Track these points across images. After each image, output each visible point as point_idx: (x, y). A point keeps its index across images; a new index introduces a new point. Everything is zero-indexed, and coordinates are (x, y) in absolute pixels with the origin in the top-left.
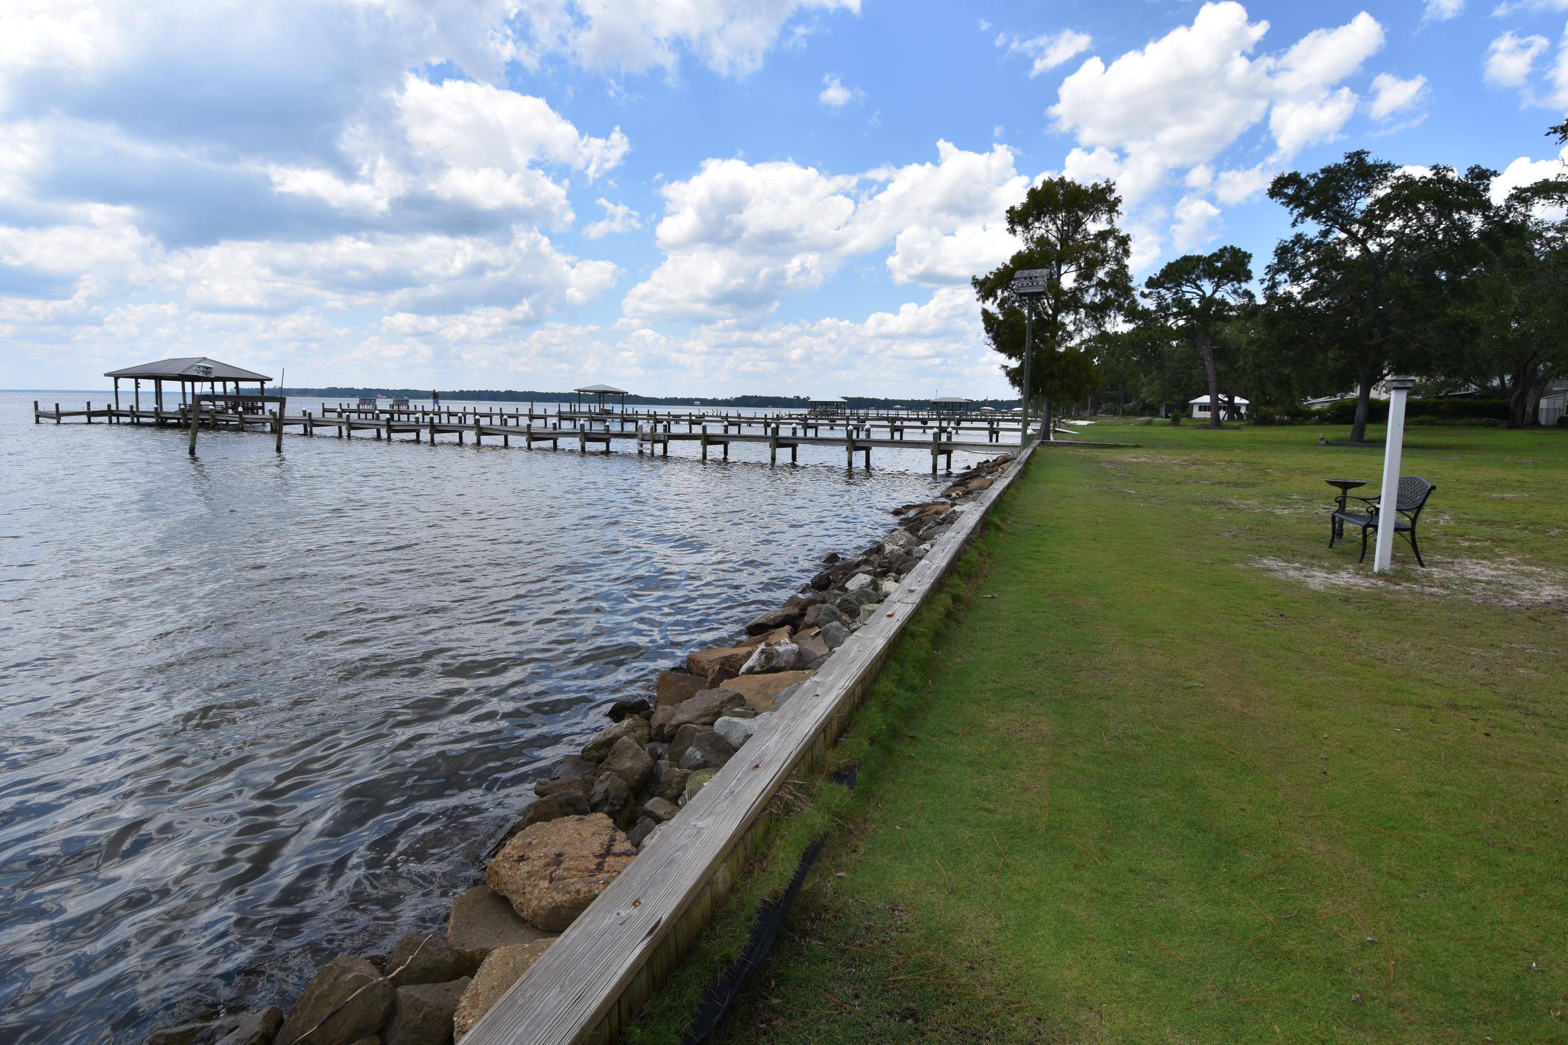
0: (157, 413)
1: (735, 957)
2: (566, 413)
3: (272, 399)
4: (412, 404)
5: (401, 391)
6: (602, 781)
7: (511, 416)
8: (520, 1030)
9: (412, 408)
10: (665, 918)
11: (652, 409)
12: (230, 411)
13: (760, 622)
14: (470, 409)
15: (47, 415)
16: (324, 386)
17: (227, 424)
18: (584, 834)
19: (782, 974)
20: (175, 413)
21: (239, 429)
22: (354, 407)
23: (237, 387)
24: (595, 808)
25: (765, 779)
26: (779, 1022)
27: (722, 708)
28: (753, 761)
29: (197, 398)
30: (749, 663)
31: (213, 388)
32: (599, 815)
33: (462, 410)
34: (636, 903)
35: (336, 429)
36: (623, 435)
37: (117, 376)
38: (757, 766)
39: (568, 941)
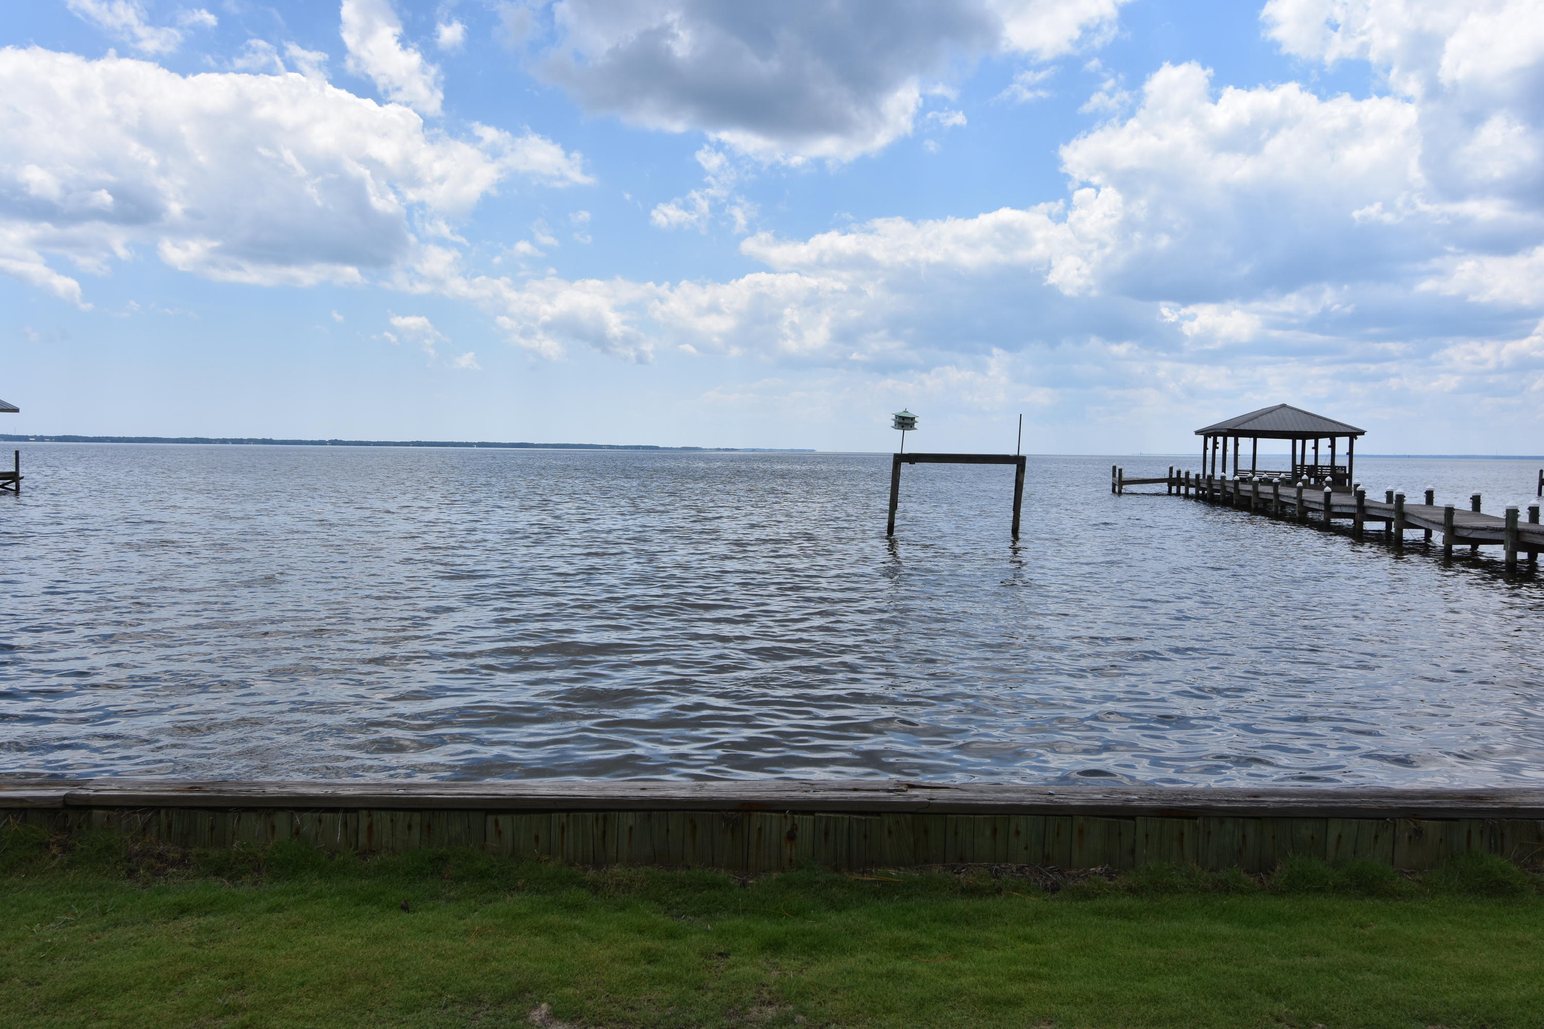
37: (1208, 433)
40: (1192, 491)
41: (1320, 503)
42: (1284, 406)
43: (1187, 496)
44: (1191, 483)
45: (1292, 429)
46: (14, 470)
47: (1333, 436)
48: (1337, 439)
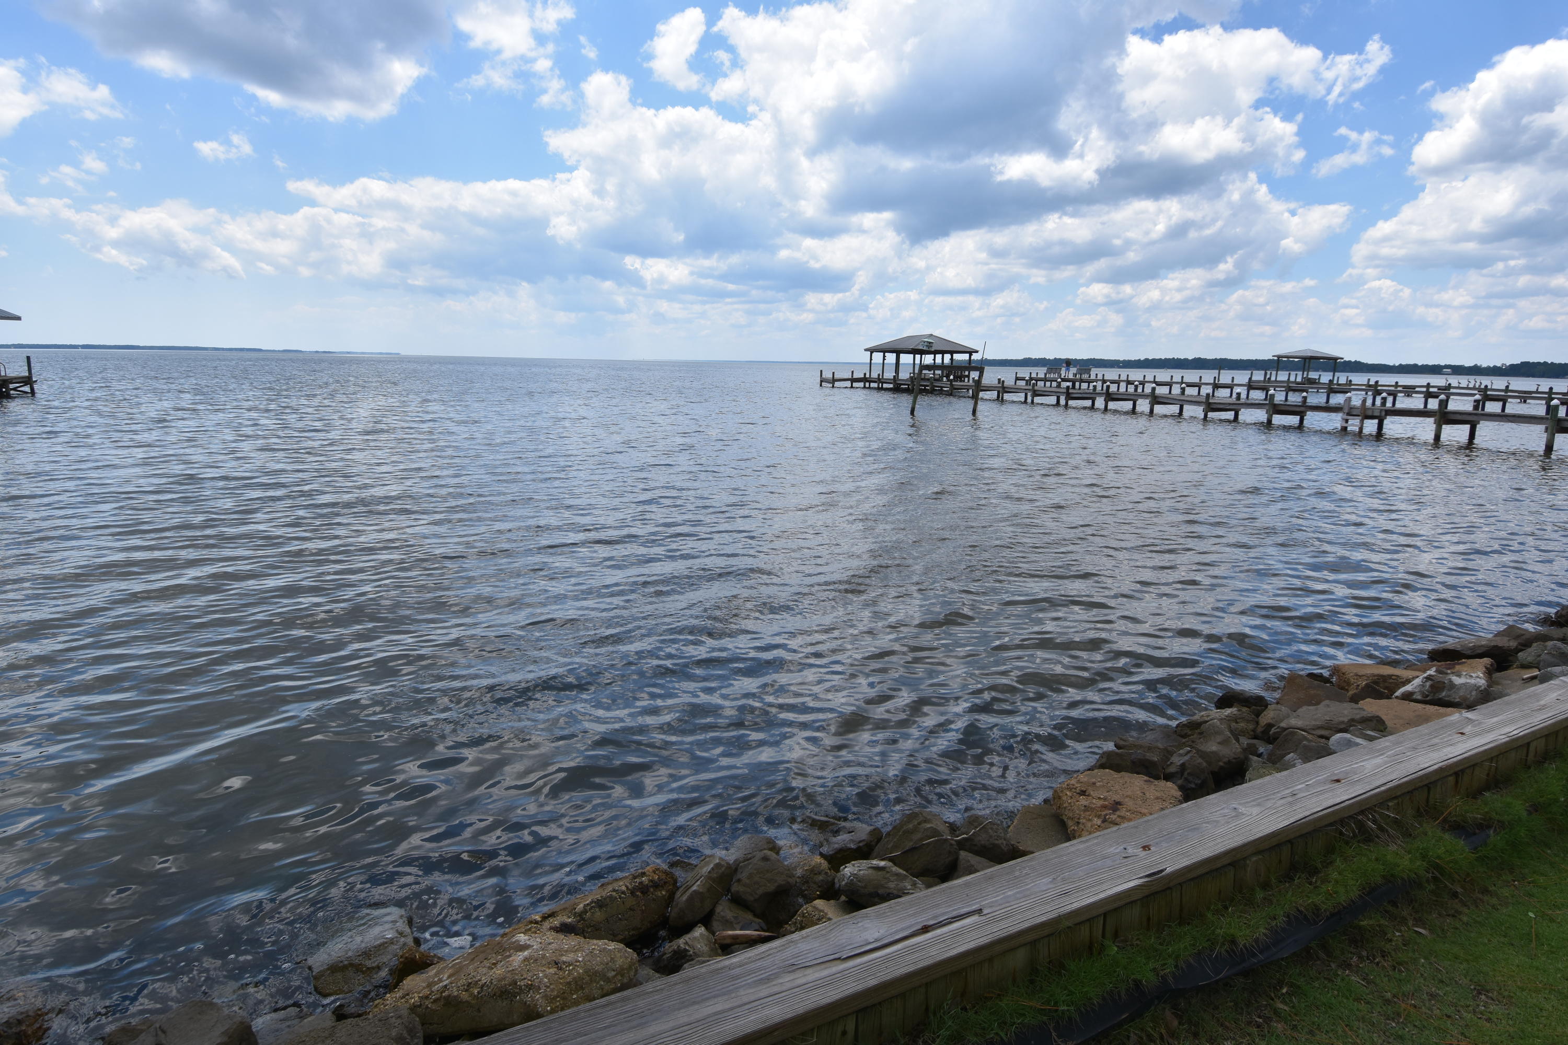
0: (895, 378)
1: (1241, 942)
2: (1259, 382)
3: (975, 369)
4: (1094, 372)
5: (1088, 360)
6: (1181, 755)
7: (1190, 385)
8: (1010, 893)
9: (1093, 377)
10: (1169, 870)
11: (1373, 378)
12: (945, 379)
13: (1450, 647)
14: (1149, 378)
15: (827, 381)
16: (1020, 357)
17: (942, 390)
18: (1148, 794)
19: (1299, 987)
20: (907, 380)
21: (950, 394)
22: (1041, 375)
23: (952, 359)
24: (1168, 778)
25: (1342, 795)
26: (1279, 1027)
27: (1351, 726)
28: (1336, 774)
29: (923, 367)
30: (1408, 688)
31: (934, 360)
32: (1169, 784)
33: (1141, 379)
34: (1146, 848)
35: (1023, 395)
36: (1328, 409)
37: (872, 351)
38: (1338, 781)
39: (1072, 849)
42: (931, 335)
46: (27, 374)
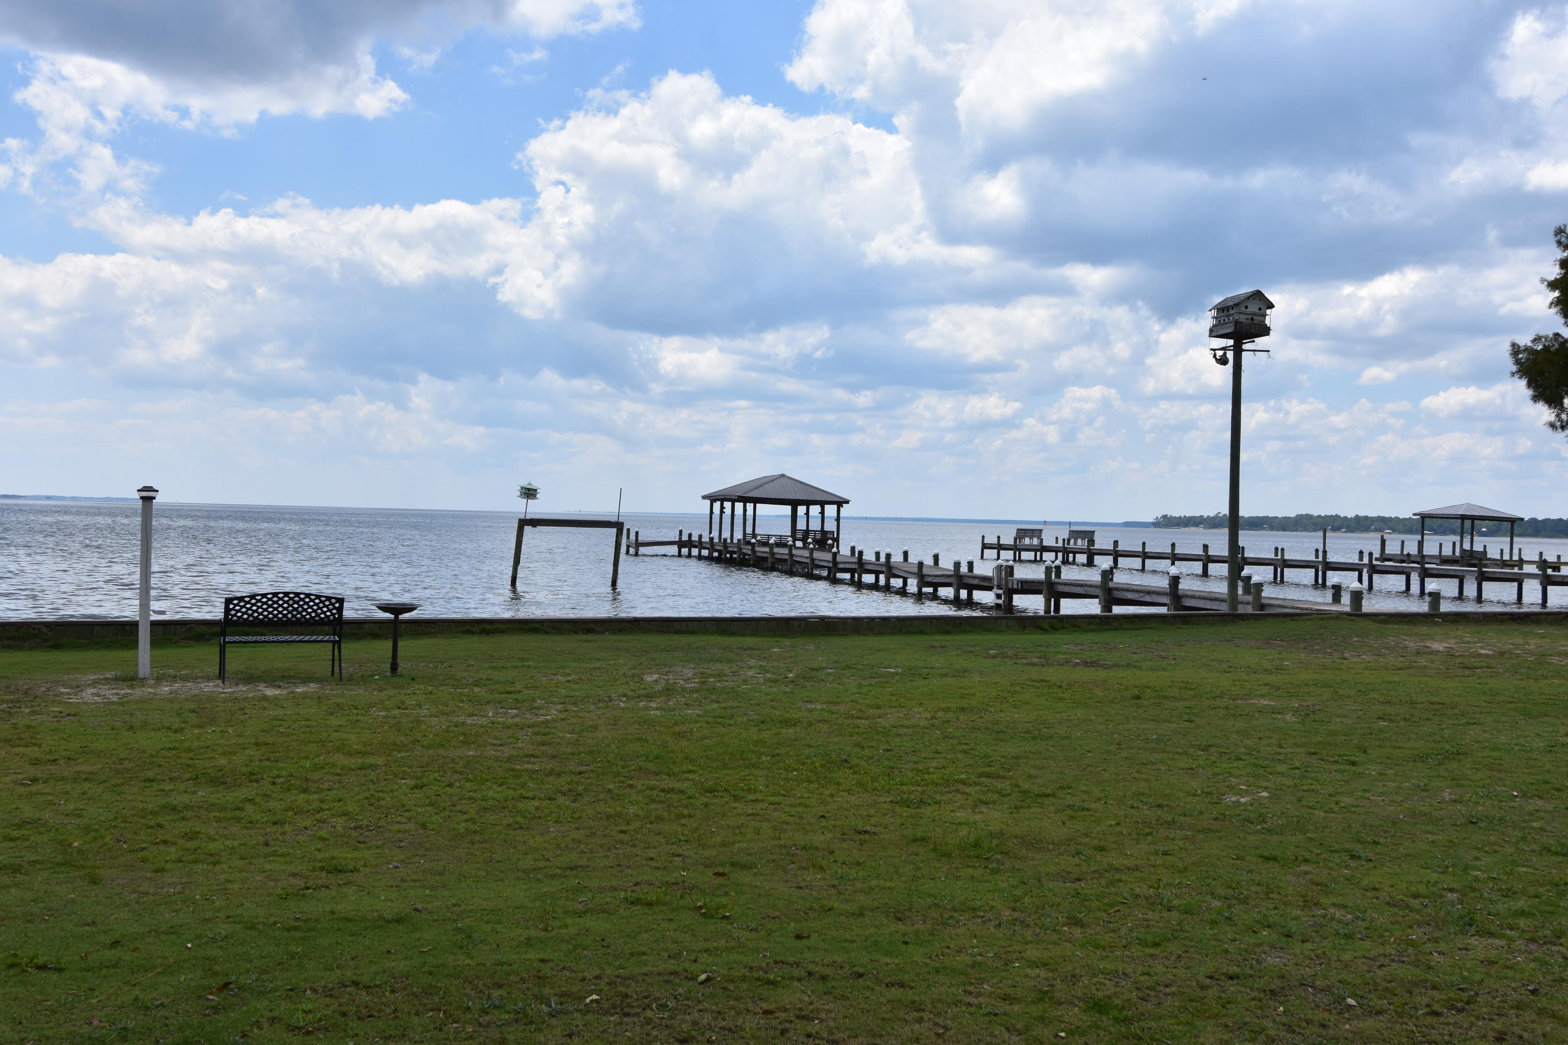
37: (712, 498)
40: (705, 553)
41: (828, 561)
42: (783, 476)
43: (700, 557)
44: (704, 545)
45: (791, 498)
47: (822, 504)
48: (826, 506)
